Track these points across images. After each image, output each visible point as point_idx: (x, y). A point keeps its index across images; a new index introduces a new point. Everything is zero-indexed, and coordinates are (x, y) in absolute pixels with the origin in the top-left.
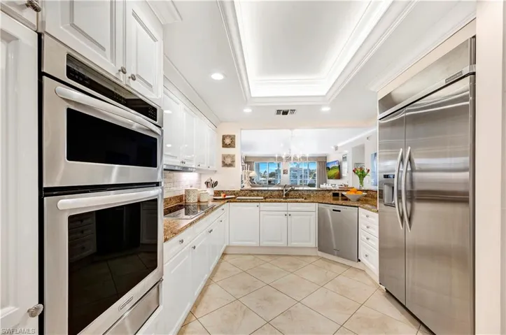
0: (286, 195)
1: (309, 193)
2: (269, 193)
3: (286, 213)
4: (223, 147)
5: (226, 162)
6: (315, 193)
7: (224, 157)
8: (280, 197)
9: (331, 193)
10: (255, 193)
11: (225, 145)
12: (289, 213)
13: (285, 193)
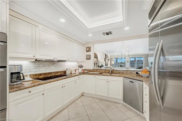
0: (111, 72)
1: (123, 71)
2: (104, 71)
3: (107, 81)
4: (86, 52)
5: (87, 58)
6: (126, 72)
7: (87, 56)
8: (109, 73)
9: (135, 72)
10: (98, 71)
11: (87, 51)
12: (109, 81)
13: (111, 71)
